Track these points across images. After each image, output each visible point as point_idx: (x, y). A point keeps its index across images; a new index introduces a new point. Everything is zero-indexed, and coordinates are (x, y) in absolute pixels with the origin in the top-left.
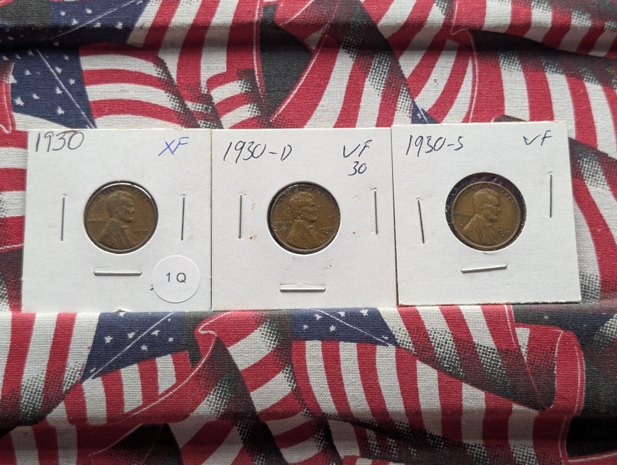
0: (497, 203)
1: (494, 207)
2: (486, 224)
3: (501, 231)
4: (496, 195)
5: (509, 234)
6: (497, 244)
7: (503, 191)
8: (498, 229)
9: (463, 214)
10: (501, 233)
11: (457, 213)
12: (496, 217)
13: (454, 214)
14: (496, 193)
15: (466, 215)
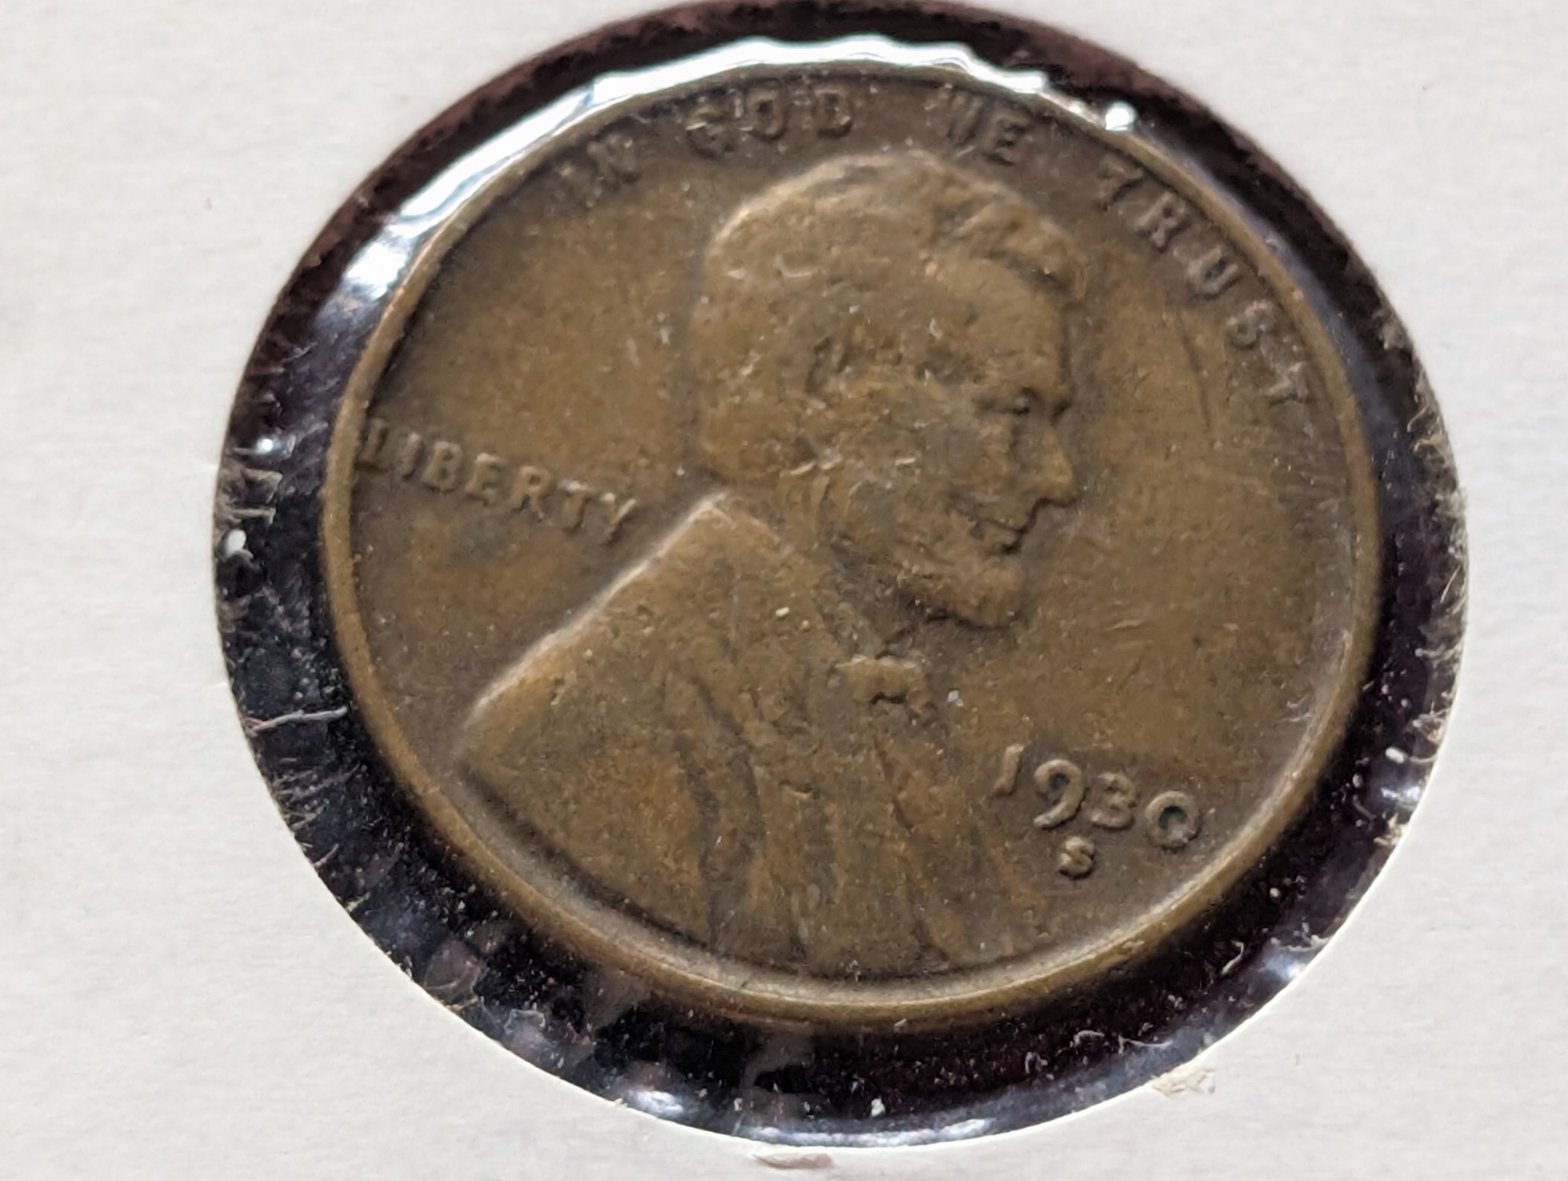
0: (1041, 367)
1: (996, 429)
2: (828, 650)
3: (1058, 779)
4: (1051, 265)
5: (1178, 832)
6: (962, 971)
7: (1147, 214)
8: (1014, 750)
9: (501, 476)
10: (1056, 812)
11: (421, 456)
12: (1005, 576)
13: (365, 468)
14: (1049, 227)
15: (552, 496)
